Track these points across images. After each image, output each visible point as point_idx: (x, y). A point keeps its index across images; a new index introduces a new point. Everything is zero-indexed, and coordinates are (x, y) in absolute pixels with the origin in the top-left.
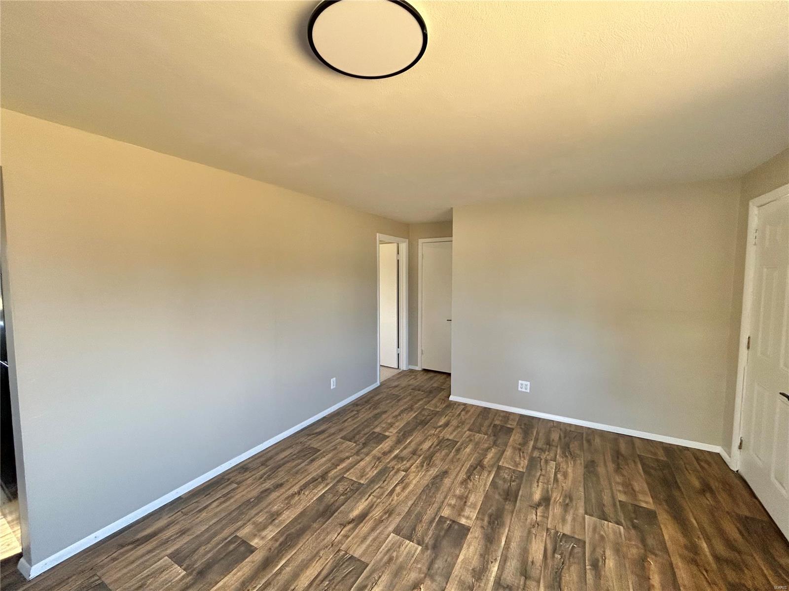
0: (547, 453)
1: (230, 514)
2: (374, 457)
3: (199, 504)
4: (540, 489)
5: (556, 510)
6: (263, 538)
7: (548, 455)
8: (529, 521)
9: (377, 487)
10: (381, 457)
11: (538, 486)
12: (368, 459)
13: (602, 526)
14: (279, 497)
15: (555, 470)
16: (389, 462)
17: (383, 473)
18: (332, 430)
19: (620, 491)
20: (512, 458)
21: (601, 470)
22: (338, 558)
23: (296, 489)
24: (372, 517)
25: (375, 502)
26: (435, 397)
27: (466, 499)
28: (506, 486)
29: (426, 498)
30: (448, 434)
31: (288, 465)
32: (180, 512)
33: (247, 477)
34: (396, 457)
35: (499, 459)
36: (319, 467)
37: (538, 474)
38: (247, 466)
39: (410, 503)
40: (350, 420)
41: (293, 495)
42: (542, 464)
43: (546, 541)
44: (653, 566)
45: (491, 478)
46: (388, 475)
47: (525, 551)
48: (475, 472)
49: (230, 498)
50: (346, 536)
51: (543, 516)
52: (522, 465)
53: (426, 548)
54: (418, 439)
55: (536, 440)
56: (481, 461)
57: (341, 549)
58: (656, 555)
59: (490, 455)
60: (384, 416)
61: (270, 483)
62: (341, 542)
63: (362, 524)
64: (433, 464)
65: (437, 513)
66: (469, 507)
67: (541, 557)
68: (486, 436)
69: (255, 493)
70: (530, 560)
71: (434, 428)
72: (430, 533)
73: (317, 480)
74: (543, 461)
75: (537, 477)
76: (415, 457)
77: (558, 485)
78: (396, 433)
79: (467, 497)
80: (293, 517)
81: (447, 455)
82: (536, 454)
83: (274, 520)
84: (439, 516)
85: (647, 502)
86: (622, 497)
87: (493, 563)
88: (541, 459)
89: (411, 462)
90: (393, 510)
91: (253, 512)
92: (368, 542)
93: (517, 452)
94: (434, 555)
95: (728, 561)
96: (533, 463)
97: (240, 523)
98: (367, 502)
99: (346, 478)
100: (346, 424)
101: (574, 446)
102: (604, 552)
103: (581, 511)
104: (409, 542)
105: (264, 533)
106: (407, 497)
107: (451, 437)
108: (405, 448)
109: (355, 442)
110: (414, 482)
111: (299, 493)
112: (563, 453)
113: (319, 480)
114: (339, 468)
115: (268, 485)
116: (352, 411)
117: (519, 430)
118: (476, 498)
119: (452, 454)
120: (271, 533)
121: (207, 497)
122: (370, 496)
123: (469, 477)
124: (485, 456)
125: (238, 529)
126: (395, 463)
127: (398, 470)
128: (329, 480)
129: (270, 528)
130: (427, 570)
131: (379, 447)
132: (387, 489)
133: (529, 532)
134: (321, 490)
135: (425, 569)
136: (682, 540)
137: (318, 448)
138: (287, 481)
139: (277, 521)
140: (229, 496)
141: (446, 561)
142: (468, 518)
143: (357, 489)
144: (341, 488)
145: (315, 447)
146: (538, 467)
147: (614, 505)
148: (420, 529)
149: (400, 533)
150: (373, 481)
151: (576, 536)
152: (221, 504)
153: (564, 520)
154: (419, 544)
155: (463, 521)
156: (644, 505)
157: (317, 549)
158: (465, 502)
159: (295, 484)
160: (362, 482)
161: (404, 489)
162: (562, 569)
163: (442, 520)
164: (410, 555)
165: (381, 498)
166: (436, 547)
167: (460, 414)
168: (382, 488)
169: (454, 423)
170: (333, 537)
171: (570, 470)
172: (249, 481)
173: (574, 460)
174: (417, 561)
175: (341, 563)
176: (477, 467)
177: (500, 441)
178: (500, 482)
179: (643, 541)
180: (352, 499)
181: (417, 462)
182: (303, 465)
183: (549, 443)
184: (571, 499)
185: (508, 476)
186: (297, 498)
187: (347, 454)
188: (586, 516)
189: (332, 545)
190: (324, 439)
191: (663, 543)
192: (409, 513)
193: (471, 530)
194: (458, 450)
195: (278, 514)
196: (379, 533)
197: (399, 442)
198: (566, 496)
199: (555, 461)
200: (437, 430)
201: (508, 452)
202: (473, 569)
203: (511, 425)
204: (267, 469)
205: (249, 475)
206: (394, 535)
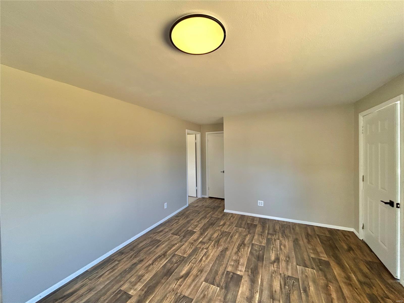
0: (275, 236)
1: (116, 278)
2: (190, 243)
3: (99, 274)
4: (274, 254)
5: (283, 264)
6: (135, 290)
7: (275, 237)
8: (270, 271)
9: (193, 258)
10: (193, 243)
11: (272, 252)
12: (186, 244)
13: (306, 270)
14: (142, 267)
15: (280, 244)
16: (198, 245)
17: (195, 251)
18: (166, 230)
19: (311, 253)
20: (258, 239)
21: (301, 242)
22: (177, 297)
23: (150, 262)
24: (192, 274)
25: (193, 266)
26: (216, 211)
27: (238, 261)
28: (257, 253)
29: (218, 262)
30: (226, 229)
31: (145, 249)
32: (88, 279)
33: (123, 257)
34: (201, 242)
35: (252, 240)
36: (161, 250)
37: (272, 247)
38: (123, 252)
39: (211, 265)
40: (175, 224)
41: (149, 265)
42: (273, 241)
43: (280, 280)
44: (332, 288)
45: (250, 250)
46: (198, 252)
47: (271, 286)
48: (241, 247)
49: (115, 269)
50: (180, 285)
51: (277, 268)
52: (263, 243)
53: (222, 288)
54: (211, 233)
55: (269, 230)
56: (243, 242)
57: (178, 292)
58: (332, 283)
59: (247, 239)
60: (192, 222)
61: (136, 260)
62: (177, 289)
63: (187, 278)
64: (220, 244)
65: (225, 270)
66: (241, 265)
67: (279, 288)
68: (244, 229)
69: (129, 265)
70: (274, 290)
71: (219, 226)
72: (223, 280)
73: (161, 256)
74: (273, 240)
75: (272, 248)
76: (210, 241)
77: (282, 251)
78: (200, 229)
79: (239, 260)
80: (151, 277)
81: (226, 239)
82: (269, 237)
83: (140, 279)
84: (226, 271)
85: (324, 257)
86: (313, 256)
87: (256, 294)
88: (272, 239)
89: (209, 244)
90: (202, 270)
91: (129, 276)
92: (192, 287)
93: (260, 236)
94: (226, 292)
95: (365, 283)
96: (269, 241)
97: (122, 283)
98: (189, 266)
99: (176, 254)
100: (173, 226)
101: (287, 232)
102: (308, 283)
103: (295, 263)
104: (213, 285)
105: (136, 287)
106: (209, 262)
107: (227, 231)
108: (205, 237)
109: (179, 236)
110: (212, 254)
111: (152, 264)
112: (282, 235)
113: (162, 256)
114: (172, 249)
115: (135, 261)
116: (176, 220)
117: (260, 225)
118: (244, 261)
119: (229, 239)
120: (139, 286)
121: (102, 270)
122: (190, 263)
123: (238, 250)
124: (245, 239)
125: (121, 286)
126: (201, 245)
127: (203, 249)
128: (167, 256)
129: (139, 284)
130: (224, 300)
131: (192, 238)
132: (198, 259)
133: (272, 276)
134: (164, 262)
135: (222, 299)
136: (343, 274)
137: (160, 240)
138: (145, 258)
139: (142, 280)
140: (114, 268)
141: (233, 294)
142: (241, 271)
143: (183, 260)
144: (174, 260)
145: (158, 239)
146: (272, 243)
147: (310, 259)
148: (217, 278)
149: (207, 282)
150: (190, 255)
151: (294, 276)
152: (110, 273)
153: (287, 269)
154: (218, 286)
155: (239, 273)
156: (323, 259)
157: (166, 293)
158: (238, 263)
159: (150, 259)
160: (185, 256)
161: (207, 258)
162: (290, 294)
163: (228, 273)
164: (214, 292)
165: (196, 264)
166: (227, 287)
167: (230, 219)
168: (196, 258)
169: (228, 223)
170: (173, 286)
171: (287, 244)
172: (125, 260)
173: (288, 239)
174: (218, 295)
175: (179, 300)
176: (241, 245)
177: (251, 231)
178: (254, 252)
179: (325, 276)
180: (180, 265)
181: (212, 244)
182: (153, 249)
183: (275, 231)
184: (289, 258)
185: (258, 248)
186: (152, 267)
187: (176, 242)
188: (297, 266)
189: (173, 291)
190: (163, 235)
191: (335, 277)
192: (211, 270)
193: (243, 277)
194: (231, 237)
195: (142, 276)
196: (197, 282)
197: (201, 234)
198: (286, 257)
199: (279, 240)
200: (220, 227)
201: (256, 237)
202: (247, 297)
203: (256, 223)
204: (134, 252)
205: (124, 256)
206: (205, 282)
